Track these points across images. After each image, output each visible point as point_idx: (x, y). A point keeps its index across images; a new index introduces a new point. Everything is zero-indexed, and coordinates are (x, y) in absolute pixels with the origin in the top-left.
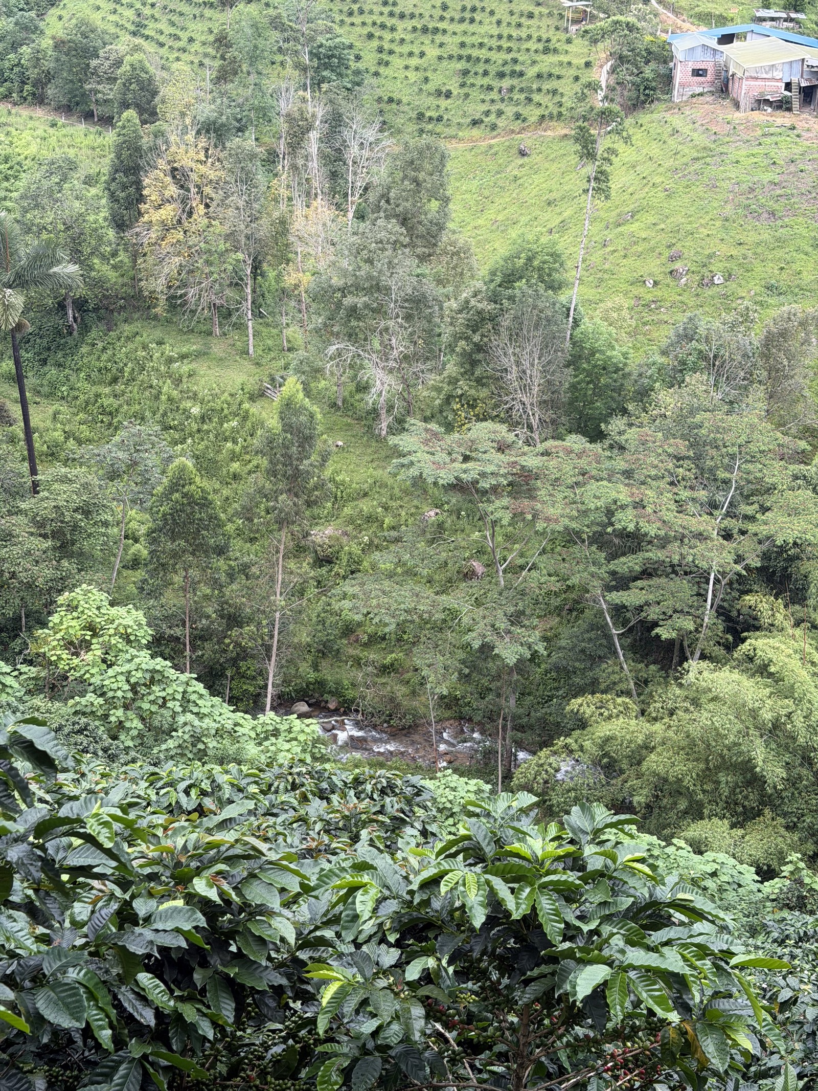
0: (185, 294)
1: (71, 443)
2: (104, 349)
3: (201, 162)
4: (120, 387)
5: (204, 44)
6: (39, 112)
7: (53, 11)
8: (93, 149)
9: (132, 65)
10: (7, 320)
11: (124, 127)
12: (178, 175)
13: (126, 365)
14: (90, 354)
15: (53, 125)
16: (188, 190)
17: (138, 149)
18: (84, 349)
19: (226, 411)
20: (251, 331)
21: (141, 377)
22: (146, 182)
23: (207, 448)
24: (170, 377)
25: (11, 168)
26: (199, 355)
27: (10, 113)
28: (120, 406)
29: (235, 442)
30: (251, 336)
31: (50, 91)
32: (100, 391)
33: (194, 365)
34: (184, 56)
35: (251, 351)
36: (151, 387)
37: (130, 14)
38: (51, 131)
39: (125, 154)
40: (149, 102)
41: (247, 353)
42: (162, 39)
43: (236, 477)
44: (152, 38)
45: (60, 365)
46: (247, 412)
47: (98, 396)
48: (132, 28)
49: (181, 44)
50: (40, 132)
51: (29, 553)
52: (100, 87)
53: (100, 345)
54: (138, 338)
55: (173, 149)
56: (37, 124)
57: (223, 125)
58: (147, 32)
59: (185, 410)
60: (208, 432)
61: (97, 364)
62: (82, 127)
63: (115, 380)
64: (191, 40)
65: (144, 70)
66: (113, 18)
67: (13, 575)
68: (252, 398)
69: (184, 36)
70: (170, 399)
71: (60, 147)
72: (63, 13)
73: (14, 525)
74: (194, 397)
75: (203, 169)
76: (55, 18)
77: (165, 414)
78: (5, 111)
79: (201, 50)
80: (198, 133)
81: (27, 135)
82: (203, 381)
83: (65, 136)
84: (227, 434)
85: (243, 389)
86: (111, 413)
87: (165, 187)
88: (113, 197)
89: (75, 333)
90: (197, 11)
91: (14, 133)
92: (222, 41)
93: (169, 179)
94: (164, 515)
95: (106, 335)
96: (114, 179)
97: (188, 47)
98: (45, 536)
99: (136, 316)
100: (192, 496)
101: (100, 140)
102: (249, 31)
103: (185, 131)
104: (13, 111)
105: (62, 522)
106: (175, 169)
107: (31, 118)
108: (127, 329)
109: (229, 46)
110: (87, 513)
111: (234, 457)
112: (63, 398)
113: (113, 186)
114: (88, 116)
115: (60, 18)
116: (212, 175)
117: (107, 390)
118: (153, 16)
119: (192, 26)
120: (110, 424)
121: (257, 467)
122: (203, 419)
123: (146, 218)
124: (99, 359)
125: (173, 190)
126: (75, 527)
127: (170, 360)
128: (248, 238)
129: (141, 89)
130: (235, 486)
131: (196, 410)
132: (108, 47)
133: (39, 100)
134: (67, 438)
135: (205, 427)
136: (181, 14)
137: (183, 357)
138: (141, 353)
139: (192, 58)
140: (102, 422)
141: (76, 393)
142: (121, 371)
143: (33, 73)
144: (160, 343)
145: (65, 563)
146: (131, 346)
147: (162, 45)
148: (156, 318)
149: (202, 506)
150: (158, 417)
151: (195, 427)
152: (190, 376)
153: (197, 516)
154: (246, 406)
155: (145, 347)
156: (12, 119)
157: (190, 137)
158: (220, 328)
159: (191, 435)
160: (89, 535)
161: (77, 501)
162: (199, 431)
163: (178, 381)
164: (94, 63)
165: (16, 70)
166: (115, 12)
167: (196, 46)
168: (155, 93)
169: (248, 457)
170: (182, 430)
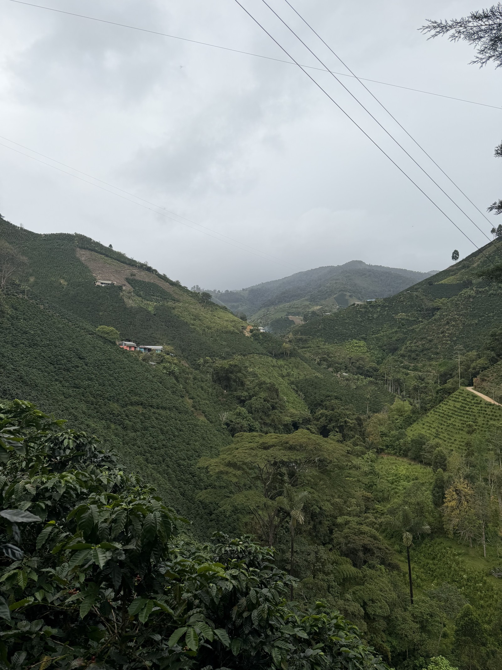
0: (460, 533)
1: (419, 580)
2: (430, 546)
3: (465, 488)
4: (436, 562)
5: (460, 441)
6: (405, 460)
7: (409, 428)
8: (423, 473)
9: (438, 451)
10: (407, 543)
11: (438, 474)
12: (458, 492)
13: (438, 554)
14: (425, 547)
15: (410, 464)
16: (461, 497)
17: (443, 481)
18: (423, 545)
19: (477, 579)
20: (485, 548)
21: (444, 559)
22: (446, 492)
23: (470, 592)
24: (455, 561)
25: (397, 478)
26: (466, 554)
27: (396, 459)
28: (436, 569)
29: (481, 592)
30: (485, 550)
31: (409, 454)
32: (429, 562)
33: (463, 558)
34: (453, 445)
35: (485, 556)
36: (447, 564)
37: (434, 430)
38: (409, 466)
39: (438, 482)
40: (444, 462)
41: (484, 556)
42: (445, 439)
43: (482, 607)
44: (442, 439)
45: (414, 550)
46: (485, 581)
47: (428, 563)
48: (435, 435)
49: (452, 441)
50: (406, 467)
51: (411, 628)
52: (426, 454)
53: (429, 545)
54: (442, 545)
55: (456, 483)
56: (405, 463)
57: (472, 476)
58: (440, 437)
59: (461, 576)
60: (470, 586)
61: (428, 552)
62: (419, 465)
63: (434, 559)
64: (455, 440)
65: (442, 452)
66: (428, 431)
67: (406, 636)
68: (487, 575)
69: (453, 439)
70: (455, 570)
71: (413, 472)
72: (412, 429)
73: (406, 616)
74: (464, 571)
75: (466, 490)
76: (410, 430)
77: (453, 576)
78: (395, 459)
79: (459, 443)
80: (465, 478)
81: (402, 467)
82: (467, 566)
83: (414, 468)
84: (478, 588)
85: (483, 571)
86: (433, 571)
87: (453, 495)
88: (434, 495)
89: (420, 539)
90: (457, 432)
91: (398, 466)
92: (468, 444)
93: (454, 493)
94: (462, 625)
95: (431, 541)
96: (434, 490)
97: (454, 442)
98: (417, 622)
99: (441, 536)
100: (473, 620)
101: (425, 471)
102: (478, 442)
103: (460, 477)
104: (397, 459)
105: (423, 618)
106: (457, 490)
107: (403, 461)
108: (438, 540)
109: (471, 446)
110: (431, 616)
111: (481, 598)
112: (415, 562)
113: (434, 492)
114: (421, 462)
115: (411, 430)
116: (470, 492)
117: (431, 562)
118: (442, 432)
119: (456, 436)
120: (432, 575)
121: (491, 604)
122: (468, 580)
123: (446, 504)
124: (428, 550)
125: (456, 496)
126: (427, 621)
127: (454, 555)
128: (483, 515)
129: (441, 458)
130: (482, 610)
131: (465, 576)
132: (428, 442)
133: (405, 456)
134: (417, 578)
135: (469, 584)
136: (451, 432)
137: (459, 554)
138: (444, 551)
139: (456, 446)
140: (429, 573)
141: (420, 561)
142: (436, 555)
143: (404, 448)
144: (450, 547)
145: (423, 635)
146: (440, 547)
147: (445, 441)
148: (448, 537)
149: (476, 625)
150: (450, 576)
151: (465, 583)
152: (462, 562)
153: (475, 628)
154: (485, 578)
155: (445, 548)
156: (397, 462)
157: (462, 480)
158: (472, 545)
159: (464, 586)
160: (432, 625)
161: (428, 611)
162: (467, 585)
163: (458, 564)
164: (424, 446)
165: (398, 446)
166: (429, 430)
167: (457, 442)
168: (446, 460)
169: (486, 599)
170: (460, 583)
